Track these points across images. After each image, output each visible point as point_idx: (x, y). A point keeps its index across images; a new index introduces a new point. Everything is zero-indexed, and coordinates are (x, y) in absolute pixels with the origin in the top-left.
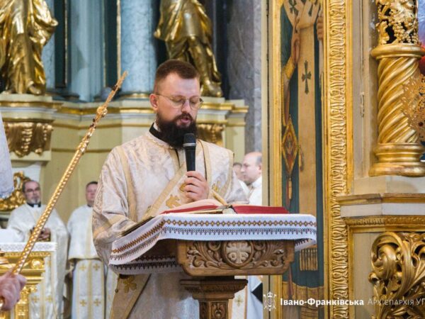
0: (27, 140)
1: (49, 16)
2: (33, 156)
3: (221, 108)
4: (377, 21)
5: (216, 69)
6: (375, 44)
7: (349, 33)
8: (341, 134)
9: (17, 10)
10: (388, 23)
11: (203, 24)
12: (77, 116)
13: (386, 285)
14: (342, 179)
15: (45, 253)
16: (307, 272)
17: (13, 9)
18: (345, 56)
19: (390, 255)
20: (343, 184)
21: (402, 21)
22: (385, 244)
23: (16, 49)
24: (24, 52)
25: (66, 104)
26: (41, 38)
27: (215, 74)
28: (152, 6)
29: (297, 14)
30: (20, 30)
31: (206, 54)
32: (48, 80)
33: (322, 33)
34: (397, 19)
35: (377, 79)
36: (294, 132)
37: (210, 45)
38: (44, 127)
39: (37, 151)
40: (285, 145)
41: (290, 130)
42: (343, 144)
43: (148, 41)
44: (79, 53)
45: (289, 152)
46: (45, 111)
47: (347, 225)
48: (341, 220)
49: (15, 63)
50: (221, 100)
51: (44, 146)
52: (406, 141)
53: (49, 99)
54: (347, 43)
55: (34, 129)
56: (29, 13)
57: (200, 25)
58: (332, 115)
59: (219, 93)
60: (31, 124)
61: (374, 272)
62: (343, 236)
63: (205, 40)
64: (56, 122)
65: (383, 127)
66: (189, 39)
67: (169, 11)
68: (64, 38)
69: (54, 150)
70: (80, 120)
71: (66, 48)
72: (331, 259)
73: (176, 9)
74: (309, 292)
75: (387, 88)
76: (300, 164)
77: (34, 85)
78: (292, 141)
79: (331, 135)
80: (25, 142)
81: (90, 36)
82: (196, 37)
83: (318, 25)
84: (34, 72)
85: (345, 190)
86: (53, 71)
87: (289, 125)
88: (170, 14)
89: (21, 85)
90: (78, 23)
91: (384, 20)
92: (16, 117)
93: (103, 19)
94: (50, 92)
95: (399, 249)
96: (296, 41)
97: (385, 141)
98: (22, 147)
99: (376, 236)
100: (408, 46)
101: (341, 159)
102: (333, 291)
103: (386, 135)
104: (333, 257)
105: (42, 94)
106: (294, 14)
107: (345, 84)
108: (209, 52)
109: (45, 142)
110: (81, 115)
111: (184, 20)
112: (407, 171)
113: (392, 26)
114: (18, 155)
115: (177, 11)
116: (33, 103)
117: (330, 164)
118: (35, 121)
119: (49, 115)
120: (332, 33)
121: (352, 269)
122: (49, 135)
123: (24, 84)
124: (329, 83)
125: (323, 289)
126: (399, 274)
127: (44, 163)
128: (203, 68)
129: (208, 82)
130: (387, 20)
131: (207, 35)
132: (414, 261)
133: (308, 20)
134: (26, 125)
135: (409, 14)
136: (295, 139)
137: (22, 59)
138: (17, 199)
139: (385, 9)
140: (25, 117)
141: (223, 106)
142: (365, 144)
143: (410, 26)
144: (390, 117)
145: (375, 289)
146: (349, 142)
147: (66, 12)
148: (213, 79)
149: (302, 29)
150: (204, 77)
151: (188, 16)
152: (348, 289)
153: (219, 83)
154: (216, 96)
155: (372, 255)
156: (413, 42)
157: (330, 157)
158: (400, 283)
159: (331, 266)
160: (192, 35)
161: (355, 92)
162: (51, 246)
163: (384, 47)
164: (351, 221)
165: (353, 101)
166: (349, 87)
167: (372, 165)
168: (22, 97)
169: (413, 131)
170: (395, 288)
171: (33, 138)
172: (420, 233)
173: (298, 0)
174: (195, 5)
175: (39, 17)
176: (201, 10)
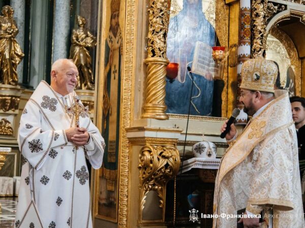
0: (8, 105)
1: (21, 52)
2: (10, 112)
4: (148, 47)
5: (92, 78)
6: (146, 57)
7: (134, 52)
8: (129, 98)
11: (88, 59)
13: (145, 170)
14: (128, 120)
15: (6, 152)
16: (110, 163)
17: (5, 48)
18: (132, 62)
19: (148, 156)
20: (129, 122)
21: (159, 47)
22: (145, 151)
23: (5, 65)
24: (8, 67)
25: (26, 90)
26: (16, 61)
27: (92, 80)
30: (7, 57)
31: (89, 72)
32: (20, 79)
33: (122, 52)
34: (157, 46)
35: (147, 73)
36: (108, 98)
38: (16, 99)
39: (12, 109)
40: (104, 104)
41: (106, 97)
42: (129, 103)
44: (34, 69)
45: (106, 107)
46: (17, 92)
47: (130, 142)
48: (127, 139)
49: (4, 71)
51: (16, 108)
52: (158, 103)
53: (19, 87)
54: (134, 57)
55: (11, 99)
56: (12, 50)
58: (125, 90)
60: (10, 98)
61: (140, 164)
62: (127, 146)
63: (89, 66)
64: (22, 97)
65: (148, 96)
66: (81, 65)
68: (28, 62)
69: (20, 109)
71: (29, 66)
73: (77, 52)
74: (111, 172)
75: (150, 78)
76: (110, 113)
77: (12, 81)
78: (107, 102)
79: (124, 99)
82: (85, 64)
83: (121, 48)
84: (13, 75)
85: (129, 125)
86: (22, 76)
87: (106, 95)
88: (74, 54)
89: (7, 81)
90: (34, 55)
92: (4, 94)
93: (46, 55)
94: (20, 84)
95: (152, 153)
96: (111, 55)
97: (148, 103)
98: (6, 107)
99: (142, 147)
100: (161, 59)
101: (128, 110)
102: (122, 172)
103: (149, 100)
104: (122, 156)
105: (16, 85)
106: (111, 43)
107: (132, 76)
108: (90, 71)
109: (16, 106)
111: (79, 57)
112: (158, 117)
113: (154, 49)
114: (4, 111)
116: (11, 89)
117: (123, 112)
118: (12, 96)
119: (19, 94)
120: (127, 52)
121: (131, 162)
122: (18, 104)
124: (124, 75)
126: (151, 165)
127: (16, 115)
128: (87, 78)
129: (89, 84)
130: (152, 46)
131: (89, 64)
132: (159, 159)
133: (117, 46)
134: (8, 98)
135: (162, 44)
136: (109, 100)
137: (8, 69)
138: (2, 130)
139: (151, 41)
140: (8, 95)
142: (140, 104)
143: (163, 50)
144: (152, 91)
145: (140, 172)
146: (133, 103)
147: (29, 51)
148: (91, 82)
150: (87, 82)
151: (81, 55)
152: (128, 171)
155: (140, 155)
156: (163, 57)
157: (123, 109)
158: (151, 169)
159: (121, 161)
160: (83, 63)
161: (136, 80)
162: (8, 150)
163: (150, 59)
164: (132, 140)
165: (135, 84)
166: (134, 77)
167: (142, 114)
168: (7, 86)
169: (162, 98)
170: (149, 172)
171: (11, 104)
172: (163, 146)
173: (113, 36)
174: (85, 51)
175: (16, 52)
176: (87, 53)
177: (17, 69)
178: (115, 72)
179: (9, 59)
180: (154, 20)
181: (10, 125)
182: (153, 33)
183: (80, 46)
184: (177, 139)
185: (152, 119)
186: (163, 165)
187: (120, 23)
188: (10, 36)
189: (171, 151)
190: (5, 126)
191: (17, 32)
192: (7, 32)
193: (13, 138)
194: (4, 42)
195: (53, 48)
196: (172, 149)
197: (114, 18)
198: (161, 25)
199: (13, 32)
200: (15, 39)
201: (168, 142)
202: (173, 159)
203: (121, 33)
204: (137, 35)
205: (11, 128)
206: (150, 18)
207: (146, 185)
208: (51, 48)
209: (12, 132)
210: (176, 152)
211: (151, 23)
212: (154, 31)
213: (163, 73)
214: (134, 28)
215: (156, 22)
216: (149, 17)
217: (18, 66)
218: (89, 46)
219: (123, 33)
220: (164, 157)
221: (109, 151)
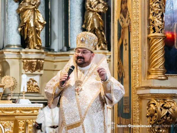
0: (35, 66)
1: (43, 20)
2: (37, 72)
3: (107, 54)
4: (150, 25)
5: (105, 40)
6: (149, 33)
7: (140, 29)
8: (137, 65)
9: (31, 18)
10: (153, 26)
12: (54, 57)
13: (152, 118)
14: (137, 81)
15: (39, 108)
16: (126, 114)
17: (29, 17)
18: (139, 38)
19: (153, 107)
20: (138, 82)
21: (158, 25)
22: (151, 104)
23: (30, 32)
24: (33, 34)
25: (49, 53)
26: (40, 28)
27: (105, 41)
28: (82, 16)
29: (123, 22)
30: (32, 25)
32: (43, 44)
33: (131, 29)
34: (156, 25)
35: (149, 46)
36: (122, 64)
37: (103, 31)
38: (41, 61)
39: (38, 70)
40: (119, 69)
41: (120, 64)
42: (138, 68)
43: (80, 29)
44: (54, 34)
45: (120, 71)
46: (41, 55)
47: (139, 97)
48: (137, 95)
49: (30, 37)
50: (107, 51)
51: (41, 68)
52: (159, 67)
53: (43, 51)
54: (139, 33)
55: (37, 62)
56: (35, 19)
57: (100, 23)
58: (134, 58)
59: (106, 49)
60: (36, 60)
61: (148, 113)
62: (137, 101)
63: (101, 29)
64: (45, 59)
65: (151, 62)
66: (95, 28)
67: (88, 18)
68: (49, 28)
69: (45, 70)
70: (55, 59)
71: (50, 32)
72: (133, 109)
73: (91, 17)
74: (126, 121)
75: (153, 49)
76: (124, 76)
77: (37, 46)
78: (121, 67)
79: (134, 65)
80: (34, 67)
81: (58, 27)
82: (98, 28)
83: (130, 26)
84: (37, 41)
85: (138, 85)
87: (120, 62)
88: (88, 19)
89: (32, 46)
90: (54, 22)
91: (152, 25)
92: (31, 58)
93: (63, 21)
94: (43, 48)
95: (156, 105)
96: (123, 32)
97: (152, 67)
98: (33, 69)
99: (148, 101)
100: (160, 34)
101: (137, 74)
102: (134, 120)
103: (152, 65)
104: (134, 108)
105: (40, 49)
106: (122, 22)
107: (139, 47)
108: (103, 33)
109: (41, 67)
110: (55, 57)
111: (93, 21)
112: (160, 78)
113: (155, 27)
114: (31, 72)
115: (91, 18)
116: (37, 53)
117: (133, 75)
118: (37, 59)
119: (43, 57)
120: (134, 29)
121: (141, 112)
122: (43, 65)
123: (34, 45)
124: (133, 47)
125: (131, 120)
126: (156, 114)
127: (41, 75)
128: (101, 39)
129: (102, 44)
130: (153, 25)
131: (102, 27)
132: (161, 110)
133: (126, 25)
134: (34, 60)
135: (160, 23)
136: (122, 66)
137: (33, 36)
138: (31, 88)
139: (152, 21)
140: (34, 58)
141: (108, 53)
142: (145, 69)
143: (161, 27)
144: (154, 59)
145: (148, 119)
146: (140, 68)
147: (50, 18)
148: (104, 43)
149: (124, 28)
150: (101, 43)
151: (95, 20)
152: (139, 119)
153: (107, 45)
154: (105, 50)
155: (147, 107)
156: (162, 33)
157: (133, 73)
158: (156, 117)
159: (133, 112)
160: (96, 27)
161: (142, 50)
162: (41, 105)
163: (152, 34)
164: (140, 96)
165: (141, 53)
166: (140, 48)
167: (148, 76)
168: (33, 50)
169: (162, 64)
170: (155, 119)
171: (37, 66)
172: (164, 100)
173: (123, 18)
174: (97, 15)
175: (39, 20)
176: (100, 17)
177: (40, 36)
178: (126, 45)
179: (34, 27)
180: (154, 5)
181: (36, 84)
182: (153, 15)
183: (93, 11)
184: (174, 94)
185: (155, 80)
186: (165, 114)
187: (128, 8)
188: (34, 7)
189: (170, 103)
190: (32, 85)
191: (40, 3)
192: (31, 4)
193: (39, 95)
194: (28, 12)
195: (69, 15)
196: (171, 102)
197: (124, 4)
198: (159, 8)
199: (36, 3)
200: (38, 9)
201: (168, 96)
202: (172, 109)
203: (129, 15)
204: (141, 17)
205: (37, 86)
206: (151, 4)
207: (153, 129)
208: (68, 14)
209: (39, 90)
210: (175, 104)
211: (151, 8)
212: (154, 13)
213: (162, 44)
214: (139, 11)
215: (155, 7)
216: (150, 2)
217: (41, 33)
218: (101, 11)
219: (131, 15)
220: (165, 108)
221: (124, 105)
